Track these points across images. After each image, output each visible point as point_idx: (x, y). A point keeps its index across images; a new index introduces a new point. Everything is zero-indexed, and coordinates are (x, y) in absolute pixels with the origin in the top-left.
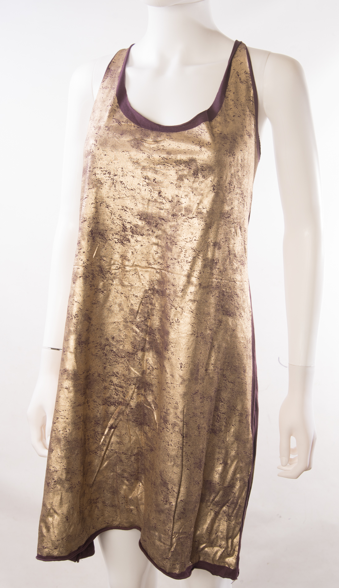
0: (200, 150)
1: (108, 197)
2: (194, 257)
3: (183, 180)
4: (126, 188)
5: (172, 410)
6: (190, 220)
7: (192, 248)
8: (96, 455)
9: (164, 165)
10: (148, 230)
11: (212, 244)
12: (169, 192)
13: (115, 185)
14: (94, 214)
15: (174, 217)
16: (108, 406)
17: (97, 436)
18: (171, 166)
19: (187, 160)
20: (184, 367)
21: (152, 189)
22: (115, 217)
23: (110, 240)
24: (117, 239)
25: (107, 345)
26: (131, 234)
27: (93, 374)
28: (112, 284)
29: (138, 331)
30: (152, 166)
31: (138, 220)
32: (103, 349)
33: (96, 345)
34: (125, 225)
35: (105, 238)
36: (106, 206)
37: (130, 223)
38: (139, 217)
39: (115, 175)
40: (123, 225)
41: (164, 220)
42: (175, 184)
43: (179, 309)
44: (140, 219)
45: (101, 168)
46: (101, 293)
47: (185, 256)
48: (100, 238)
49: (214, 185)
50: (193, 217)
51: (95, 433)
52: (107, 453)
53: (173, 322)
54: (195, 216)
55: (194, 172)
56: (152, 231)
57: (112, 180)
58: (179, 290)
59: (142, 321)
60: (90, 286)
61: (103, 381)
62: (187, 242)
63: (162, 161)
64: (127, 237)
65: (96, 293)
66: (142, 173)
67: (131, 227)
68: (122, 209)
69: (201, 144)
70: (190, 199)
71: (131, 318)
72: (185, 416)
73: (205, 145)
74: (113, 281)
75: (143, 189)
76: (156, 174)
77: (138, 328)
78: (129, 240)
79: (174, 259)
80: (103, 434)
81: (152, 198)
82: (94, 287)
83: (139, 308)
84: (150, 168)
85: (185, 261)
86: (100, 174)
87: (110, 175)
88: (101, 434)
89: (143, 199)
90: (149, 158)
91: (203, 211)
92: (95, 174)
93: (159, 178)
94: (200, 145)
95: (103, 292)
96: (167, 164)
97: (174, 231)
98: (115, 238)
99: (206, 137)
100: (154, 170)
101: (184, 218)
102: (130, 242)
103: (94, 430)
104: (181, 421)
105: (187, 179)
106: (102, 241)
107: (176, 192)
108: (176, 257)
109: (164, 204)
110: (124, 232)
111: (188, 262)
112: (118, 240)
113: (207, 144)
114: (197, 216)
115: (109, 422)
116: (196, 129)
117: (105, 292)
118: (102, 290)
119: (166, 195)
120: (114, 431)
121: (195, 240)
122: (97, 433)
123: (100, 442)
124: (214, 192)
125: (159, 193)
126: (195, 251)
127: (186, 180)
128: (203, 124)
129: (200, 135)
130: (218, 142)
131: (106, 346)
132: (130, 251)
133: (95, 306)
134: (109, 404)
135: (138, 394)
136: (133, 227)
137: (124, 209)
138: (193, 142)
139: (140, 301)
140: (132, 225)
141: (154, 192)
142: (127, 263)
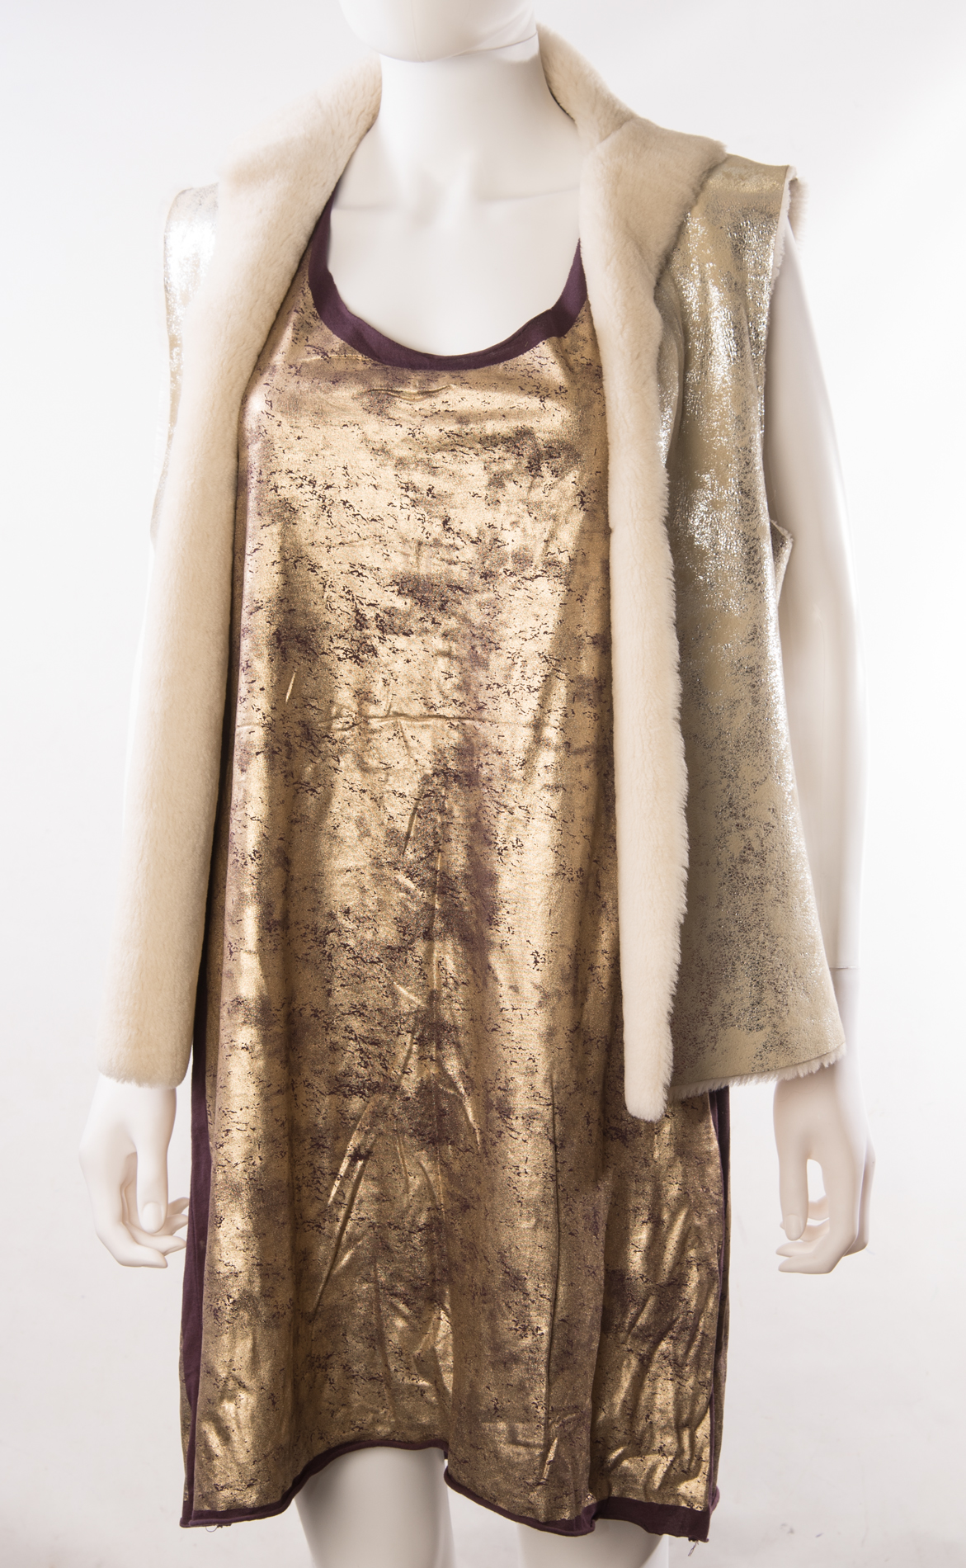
0: (542, 408)
2: (546, 676)
3: (502, 485)
4: (359, 517)
5: (520, 1081)
6: (529, 582)
7: (540, 654)
9: (453, 450)
10: (421, 619)
12: (471, 517)
13: (328, 512)
14: (280, 588)
15: (486, 579)
16: (345, 1096)
17: (319, 1182)
18: (471, 452)
19: (512, 435)
20: (543, 960)
21: (425, 514)
22: (333, 594)
23: (326, 654)
28: (335, 769)
30: (422, 455)
31: (394, 596)
35: (313, 650)
37: (373, 605)
38: (396, 588)
39: (328, 487)
41: (461, 589)
42: (483, 497)
43: (519, 813)
44: (399, 593)
46: (310, 792)
47: (523, 676)
49: (582, 492)
50: (537, 577)
52: (348, 1229)
53: (505, 848)
54: (540, 573)
57: (321, 499)
58: (514, 762)
59: (422, 859)
61: (326, 1030)
62: (526, 640)
63: (448, 440)
65: (298, 793)
66: (396, 475)
67: (378, 615)
68: (352, 572)
69: (542, 391)
70: (524, 530)
74: (339, 761)
75: (402, 515)
76: (434, 474)
77: (411, 880)
79: (496, 686)
81: (427, 538)
83: (410, 825)
84: (418, 462)
85: (525, 687)
87: (314, 486)
89: (405, 541)
90: (414, 436)
93: (441, 484)
94: (541, 394)
95: (314, 791)
96: (461, 449)
97: (489, 614)
99: (555, 373)
100: (428, 465)
101: (514, 579)
104: (548, 1105)
105: (515, 482)
106: (304, 658)
107: (489, 516)
108: (499, 680)
109: (458, 549)
110: (361, 630)
111: (532, 689)
113: (558, 391)
114: (545, 572)
115: (348, 1141)
116: (527, 357)
117: (319, 790)
118: (312, 784)
119: (463, 527)
120: (364, 1165)
121: (546, 633)
122: (318, 1173)
123: (329, 1196)
125: (445, 523)
126: (547, 660)
127: (510, 486)
129: (538, 371)
130: (584, 386)
131: (328, 933)
132: (379, 677)
134: (347, 1093)
135: (422, 1058)
136: (381, 615)
137: (357, 571)
138: (522, 389)
139: (412, 807)
140: (378, 612)
141: (431, 520)
142: (372, 710)
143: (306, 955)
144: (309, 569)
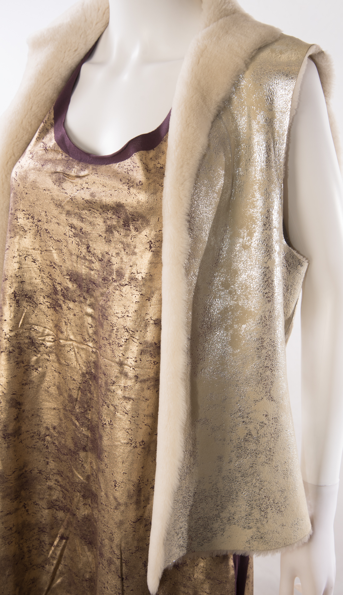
0: (129, 192)
1: (34, 249)
2: (126, 339)
3: (112, 232)
4: (52, 238)
5: (106, 542)
6: (122, 287)
7: (124, 327)
8: (44, 570)
9: (90, 210)
10: (80, 295)
11: (152, 322)
12: (99, 247)
13: (40, 234)
14: (16, 270)
15: (104, 281)
16: (57, 510)
17: (43, 547)
18: (98, 212)
19: (114, 206)
20: (118, 486)
21: (79, 241)
22: (44, 275)
23: (42, 304)
24: (49, 303)
25: (48, 436)
26: (62, 298)
27: (31, 470)
28: (48, 360)
29: (77, 424)
30: (77, 211)
31: (68, 281)
32: (42, 440)
33: (32, 434)
34: (56, 287)
35: (34, 302)
36: (33, 260)
37: (60, 284)
38: (68, 277)
39: (40, 221)
40: (54, 285)
41: (95, 284)
42: (104, 237)
43: (112, 408)
44: (70, 280)
45: (24, 211)
46: (35, 370)
47: (116, 337)
48: (27, 302)
49: (151, 241)
50: (126, 285)
51: (41, 543)
53: (105, 424)
54: (128, 283)
55: (124, 222)
56: (84, 298)
57: (37, 227)
58: (110, 382)
59: (82, 412)
60: (16, 363)
61: (46, 480)
62: (119, 318)
63: (86, 205)
64: (59, 302)
65: (27, 370)
66: (66, 219)
67: (62, 289)
68: (51, 266)
69: (130, 183)
70: (122, 259)
71: (70, 406)
72: (122, 552)
73: (135, 186)
74: (49, 356)
75: (70, 240)
76: (82, 221)
77: (78, 421)
78: (60, 306)
79: (105, 339)
80: (51, 544)
81: (81, 254)
82: (23, 363)
83: (78, 395)
84: (76, 214)
85: (117, 343)
86: (22, 218)
87: (33, 220)
88: (49, 544)
89: (71, 254)
90: (72, 200)
91: (137, 277)
92: (17, 219)
93: (87, 228)
94: (129, 185)
95: (37, 370)
96: (93, 210)
97: (105, 300)
98: (47, 302)
100: (80, 216)
101: (115, 284)
102: (62, 309)
103: (39, 539)
104: (118, 559)
105: (118, 231)
106: (30, 306)
107: (106, 248)
108: (107, 336)
109: (93, 263)
110: (56, 295)
111: (119, 345)
112: (51, 304)
113: (138, 184)
114: (130, 283)
115: (59, 530)
116: (127, 162)
117: (40, 369)
118: (35, 366)
119: (95, 251)
120: (66, 542)
121: (128, 316)
122: (43, 543)
123: (48, 554)
124: (151, 251)
125: (88, 248)
126: (127, 331)
127: (115, 233)
128: (135, 155)
129: (132, 170)
130: (154, 181)
131: (46, 436)
132: (63, 320)
133: (27, 387)
134: (57, 508)
135: (85, 504)
136: (63, 289)
137: (53, 266)
138: (121, 181)
139: (78, 387)
140: (62, 287)
141: (82, 245)
142: (61, 336)
143: (34, 445)
144: (32, 261)
